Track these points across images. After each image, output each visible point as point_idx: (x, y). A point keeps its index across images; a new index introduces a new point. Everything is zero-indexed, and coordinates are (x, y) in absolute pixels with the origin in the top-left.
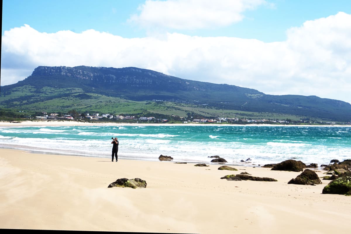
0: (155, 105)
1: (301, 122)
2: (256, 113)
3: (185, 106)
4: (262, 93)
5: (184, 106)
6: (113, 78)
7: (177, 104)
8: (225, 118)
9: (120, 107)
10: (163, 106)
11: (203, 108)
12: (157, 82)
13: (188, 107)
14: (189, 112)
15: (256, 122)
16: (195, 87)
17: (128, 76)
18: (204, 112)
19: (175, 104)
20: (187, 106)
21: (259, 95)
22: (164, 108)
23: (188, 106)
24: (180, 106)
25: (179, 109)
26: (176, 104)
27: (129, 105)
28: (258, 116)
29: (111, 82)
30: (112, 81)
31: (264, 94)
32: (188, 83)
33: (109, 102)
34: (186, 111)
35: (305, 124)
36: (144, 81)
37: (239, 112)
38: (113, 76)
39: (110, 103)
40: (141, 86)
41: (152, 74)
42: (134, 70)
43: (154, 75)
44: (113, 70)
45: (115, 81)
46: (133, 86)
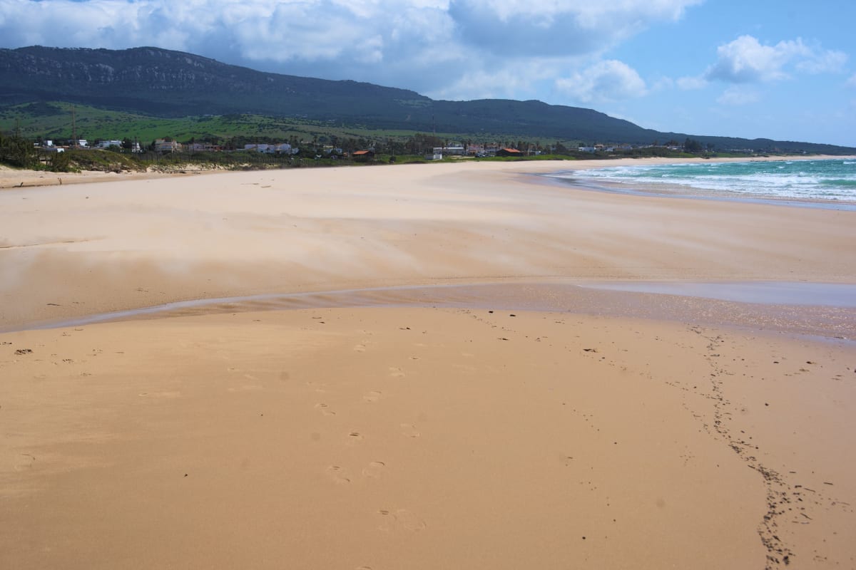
0: (224, 123)
4: (426, 98)
5: (295, 124)
6: (106, 71)
10: (245, 123)
12: (206, 79)
16: (289, 88)
17: (140, 67)
19: (271, 118)
21: (423, 101)
26: (274, 120)
27: (155, 126)
29: (103, 80)
30: (105, 79)
31: (431, 99)
32: (272, 80)
33: (106, 120)
36: (177, 76)
38: (107, 66)
39: (107, 122)
40: (172, 87)
41: (194, 61)
42: (152, 53)
43: (198, 62)
44: (105, 54)
45: (113, 79)
46: (154, 87)
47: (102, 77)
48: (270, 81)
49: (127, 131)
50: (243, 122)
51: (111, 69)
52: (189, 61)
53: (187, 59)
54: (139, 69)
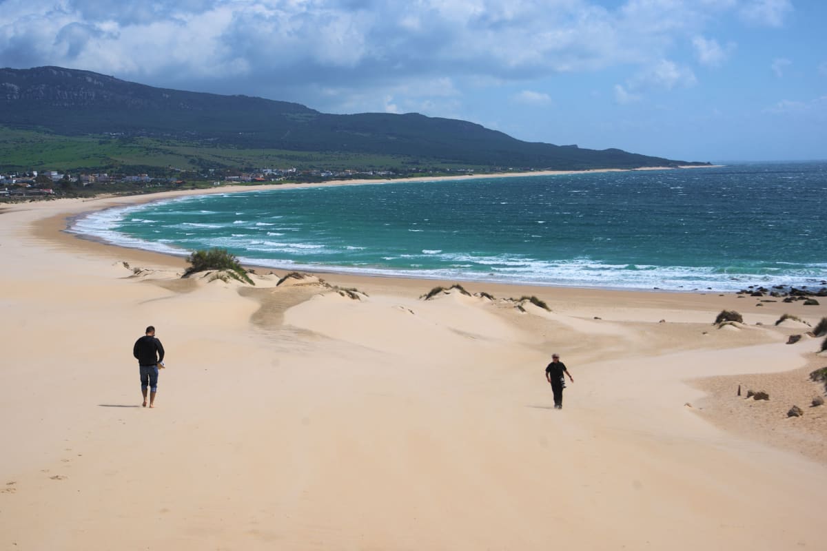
0: (120, 147)
1: (414, 172)
2: (315, 155)
3: (177, 144)
4: (314, 111)
5: (176, 146)
6: (12, 89)
7: (162, 142)
8: (275, 170)
9: (47, 151)
10: (136, 147)
11: (213, 147)
12: (105, 96)
13: (183, 146)
14: (192, 158)
15: (337, 177)
16: (182, 104)
17: (44, 85)
18: (220, 157)
19: (158, 141)
20: (182, 144)
21: (309, 115)
22: (141, 151)
23: (185, 144)
24: (168, 145)
25: (171, 153)
26: (160, 143)
27: (63, 147)
28: (321, 160)
29: (9, 98)
30: (11, 97)
31: (318, 113)
32: (167, 96)
33: (22, 142)
34: (186, 156)
35: (422, 176)
36: (78, 94)
37: (284, 152)
38: (13, 85)
39: (23, 144)
40: (73, 104)
41: (93, 80)
42: (55, 72)
43: (97, 80)
44: (10, 73)
45: (18, 97)
46: (57, 105)
47: (8, 95)
48: (165, 97)
49: (41, 151)
50: (135, 145)
51: (16, 88)
52: (90, 80)
53: (87, 78)
54: (43, 88)
